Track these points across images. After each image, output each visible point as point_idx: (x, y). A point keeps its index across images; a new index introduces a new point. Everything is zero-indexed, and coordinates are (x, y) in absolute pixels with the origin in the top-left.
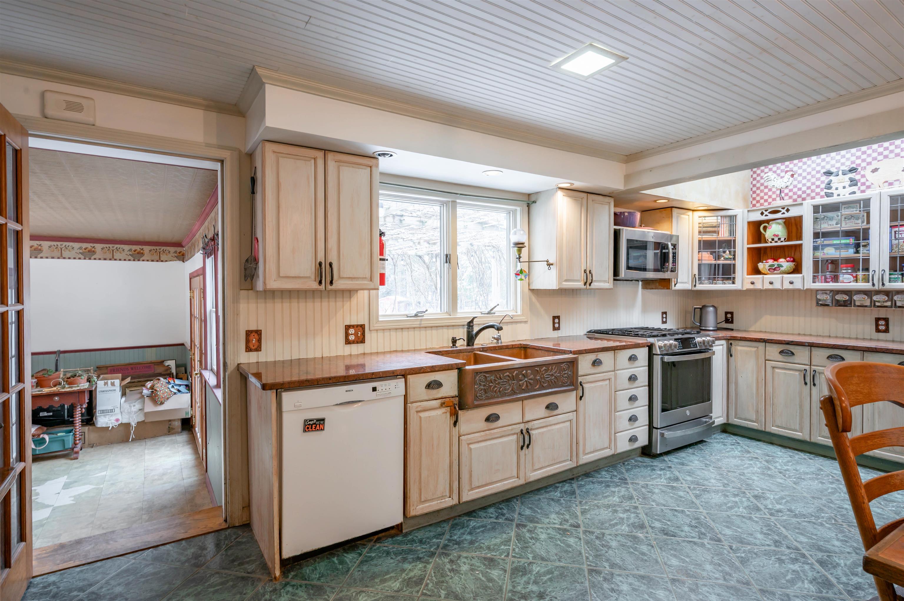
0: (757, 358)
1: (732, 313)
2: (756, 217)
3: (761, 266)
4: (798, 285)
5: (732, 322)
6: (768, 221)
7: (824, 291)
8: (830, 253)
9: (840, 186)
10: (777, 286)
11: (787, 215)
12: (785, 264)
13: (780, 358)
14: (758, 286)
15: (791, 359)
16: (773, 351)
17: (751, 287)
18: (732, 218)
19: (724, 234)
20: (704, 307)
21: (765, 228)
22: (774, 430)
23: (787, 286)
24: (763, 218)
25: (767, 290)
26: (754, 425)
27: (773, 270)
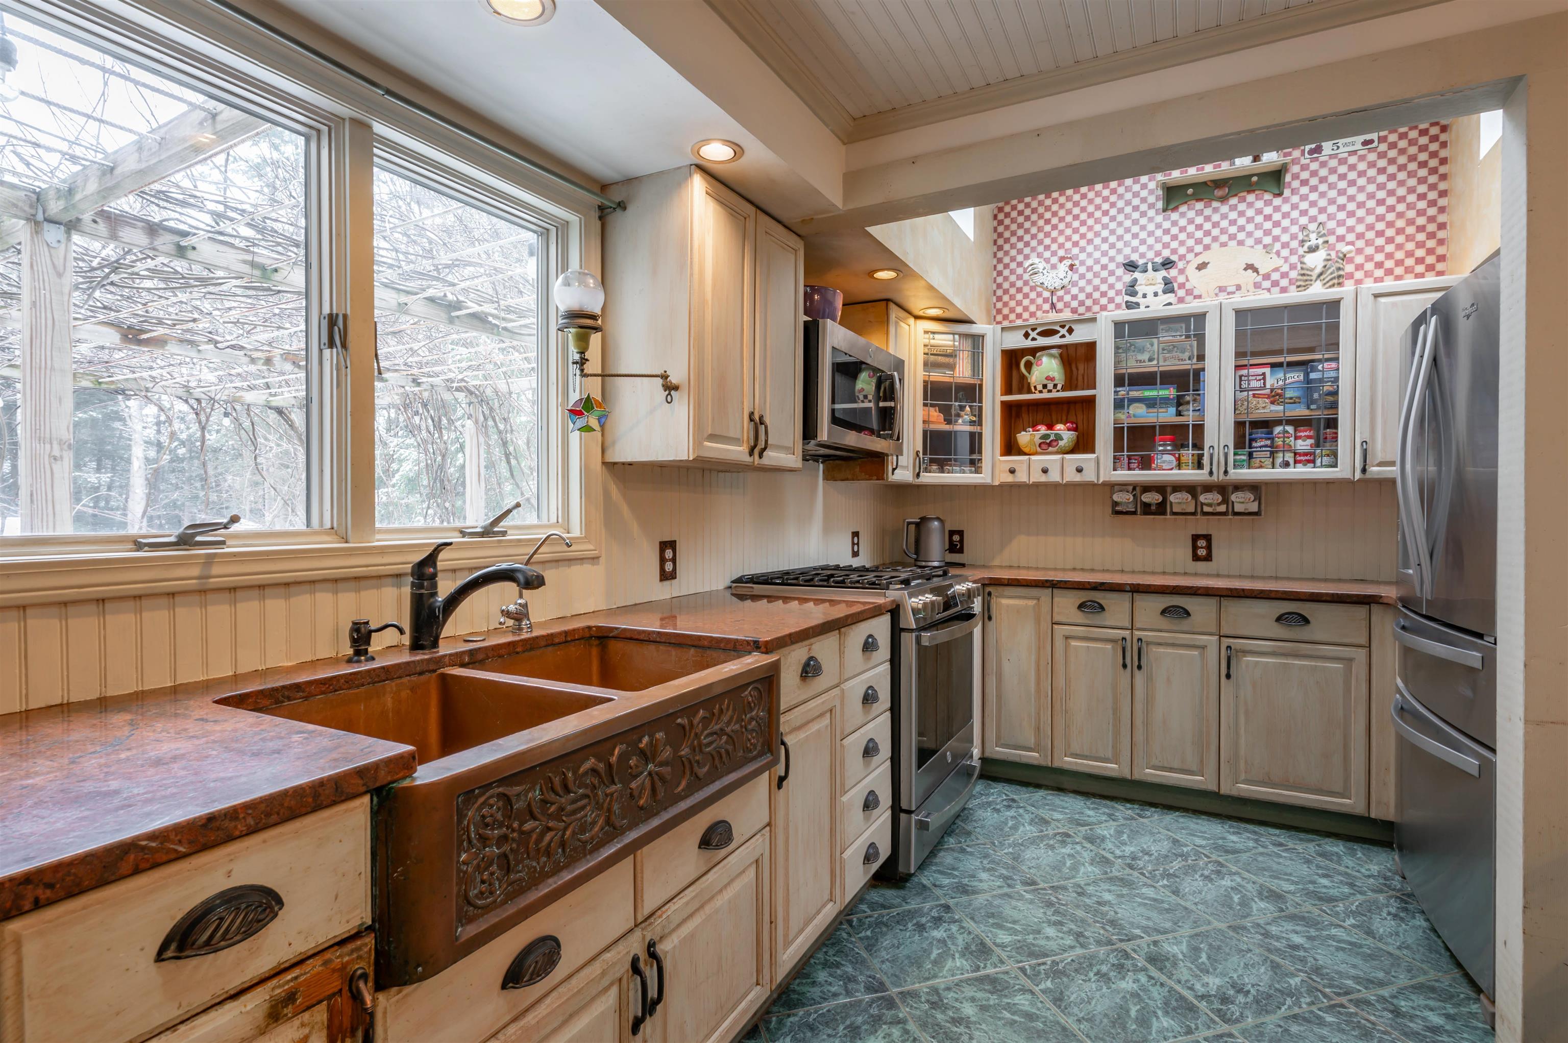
0: (1038, 621)
1: (961, 533)
2: (1016, 341)
3: (1024, 438)
4: (1089, 476)
5: (961, 551)
6: (1033, 351)
7: (1122, 486)
8: (1140, 414)
9: (1150, 290)
10: (1054, 476)
11: (1069, 339)
12: (1065, 433)
13: (1079, 617)
14: (1022, 477)
15: (1097, 619)
16: (1067, 604)
17: (1009, 478)
18: (977, 340)
19: (962, 372)
20: (924, 520)
21: (1029, 365)
22: (1069, 762)
23: (1071, 476)
24: (1029, 343)
25: (1037, 485)
26: (1032, 757)
27: (1046, 445)
